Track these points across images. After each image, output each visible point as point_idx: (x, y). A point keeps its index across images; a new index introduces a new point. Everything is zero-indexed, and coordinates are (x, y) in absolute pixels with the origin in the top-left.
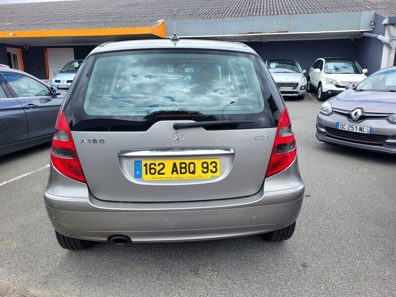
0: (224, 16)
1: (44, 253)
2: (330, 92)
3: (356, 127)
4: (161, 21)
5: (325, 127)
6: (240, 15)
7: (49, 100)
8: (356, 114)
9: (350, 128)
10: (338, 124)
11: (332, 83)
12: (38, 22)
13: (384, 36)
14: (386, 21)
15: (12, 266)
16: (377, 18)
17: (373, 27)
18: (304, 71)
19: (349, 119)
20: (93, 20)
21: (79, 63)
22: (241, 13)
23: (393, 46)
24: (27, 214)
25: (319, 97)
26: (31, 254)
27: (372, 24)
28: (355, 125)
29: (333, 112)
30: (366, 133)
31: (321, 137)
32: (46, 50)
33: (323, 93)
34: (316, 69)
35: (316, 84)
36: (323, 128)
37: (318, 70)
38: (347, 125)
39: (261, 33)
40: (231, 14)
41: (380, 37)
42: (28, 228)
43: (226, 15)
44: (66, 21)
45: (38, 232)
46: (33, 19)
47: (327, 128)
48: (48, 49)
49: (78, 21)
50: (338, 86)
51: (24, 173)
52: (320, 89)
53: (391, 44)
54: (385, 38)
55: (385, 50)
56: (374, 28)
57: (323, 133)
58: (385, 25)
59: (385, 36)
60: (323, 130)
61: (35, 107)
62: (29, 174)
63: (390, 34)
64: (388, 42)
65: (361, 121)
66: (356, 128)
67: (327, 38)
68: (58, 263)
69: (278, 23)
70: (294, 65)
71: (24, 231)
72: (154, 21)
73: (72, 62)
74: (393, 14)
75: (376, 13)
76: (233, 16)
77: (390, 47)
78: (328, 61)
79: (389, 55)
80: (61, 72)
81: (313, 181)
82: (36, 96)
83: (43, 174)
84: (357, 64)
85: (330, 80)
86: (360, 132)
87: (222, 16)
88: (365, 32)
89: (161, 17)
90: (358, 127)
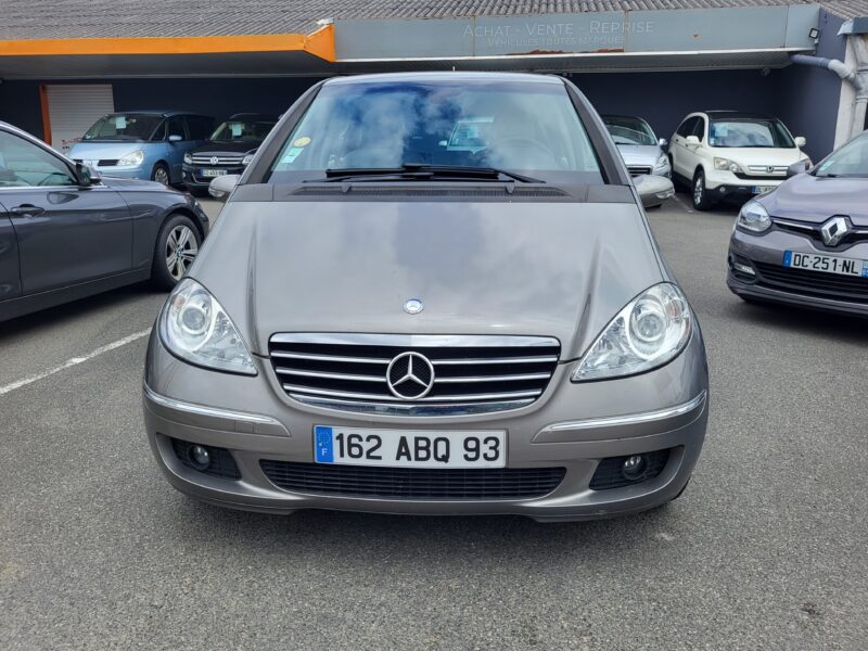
0: (474, 12)
1: (99, 592)
2: (723, 190)
3: (835, 261)
4: (324, 22)
5: (754, 262)
6: (510, 11)
7: (71, 197)
8: (834, 229)
9: (820, 265)
10: (787, 253)
11: (728, 169)
12: (24, 21)
13: (843, 61)
14: (846, 28)
15: (13, 634)
16: (825, 22)
17: (816, 41)
18: (662, 141)
19: (816, 242)
20: (159, 18)
21: (127, 120)
22: (512, 7)
23: (863, 86)
24: (35, 486)
25: (698, 200)
26: (62, 597)
27: (814, 34)
28: (831, 256)
29: (775, 226)
30: (860, 275)
31: (742, 287)
32: (44, 88)
33: (706, 192)
34: (689, 138)
35: (690, 172)
36: (748, 265)
37: (693, 139)
38: (812, 257)
39: (560, 52)
40: (488, 8)
41: (834, 64)
42: (43, 525)
43: (478, 11)
44: (93, 19)
45: (74, 536)
46: (13, 14)
47: (758, 265)
48: (49, 86)
49: (124, 20)
50: (741, 175)
51: (13, 381)
52: (699, 183)
53: (860, 79)
54: (846, 67)
55: (846, 94)
56: (817, 45)
57: (747, 276)
58: (845, 36)
59: (846, 60)
60: (750, 270)
61: (38, 212)
62: (28, 381)
63: (856, 59)
64: (852, 75)
65: (847, 245)
66: (833, 264)
67: (710, 68)
68: (142, 620)
69: (600, 29)
70: (637, 126)
71: (34, 532)
72: (308, 22)
73: (110, 117)
74: (861, 11)
75: (821, 9)
76: (494, 12)
77: (856, 88)
78: (715, 118)
79: (854, 105)
80: (84, 140)
81: (750, 391)
82: (39, 185)
83: (66, 380)
84: (781, 127)
85: (723, 163)
86: (845, 273)
87: (470, 13)
88: (797, 52)
89: (324, 13)
90: (840, 262)
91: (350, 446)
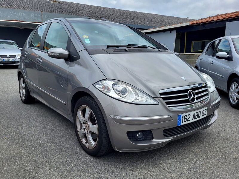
39: (22, 21)
69: (34, 16)
91: (185, 118)
